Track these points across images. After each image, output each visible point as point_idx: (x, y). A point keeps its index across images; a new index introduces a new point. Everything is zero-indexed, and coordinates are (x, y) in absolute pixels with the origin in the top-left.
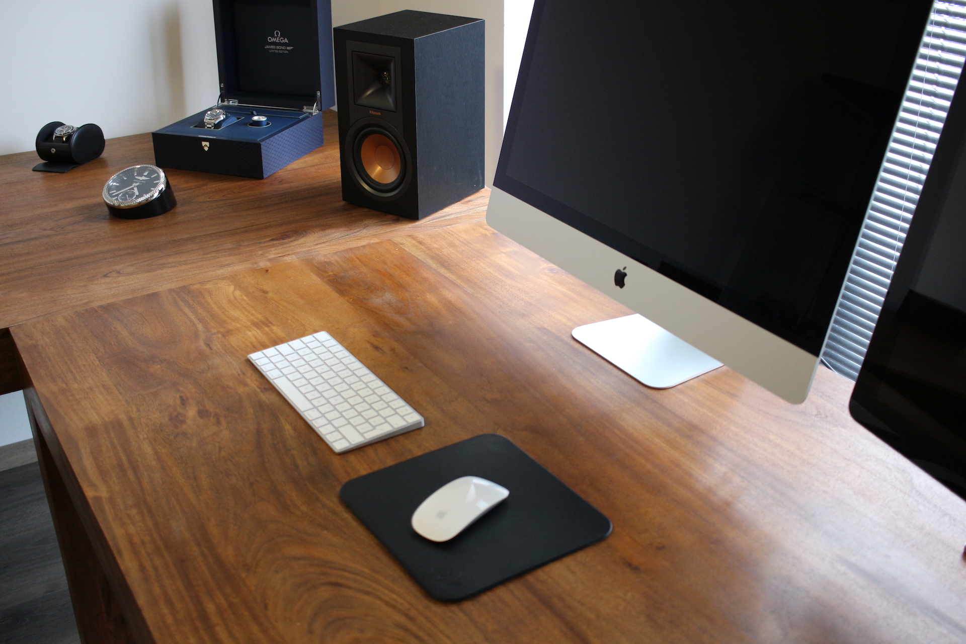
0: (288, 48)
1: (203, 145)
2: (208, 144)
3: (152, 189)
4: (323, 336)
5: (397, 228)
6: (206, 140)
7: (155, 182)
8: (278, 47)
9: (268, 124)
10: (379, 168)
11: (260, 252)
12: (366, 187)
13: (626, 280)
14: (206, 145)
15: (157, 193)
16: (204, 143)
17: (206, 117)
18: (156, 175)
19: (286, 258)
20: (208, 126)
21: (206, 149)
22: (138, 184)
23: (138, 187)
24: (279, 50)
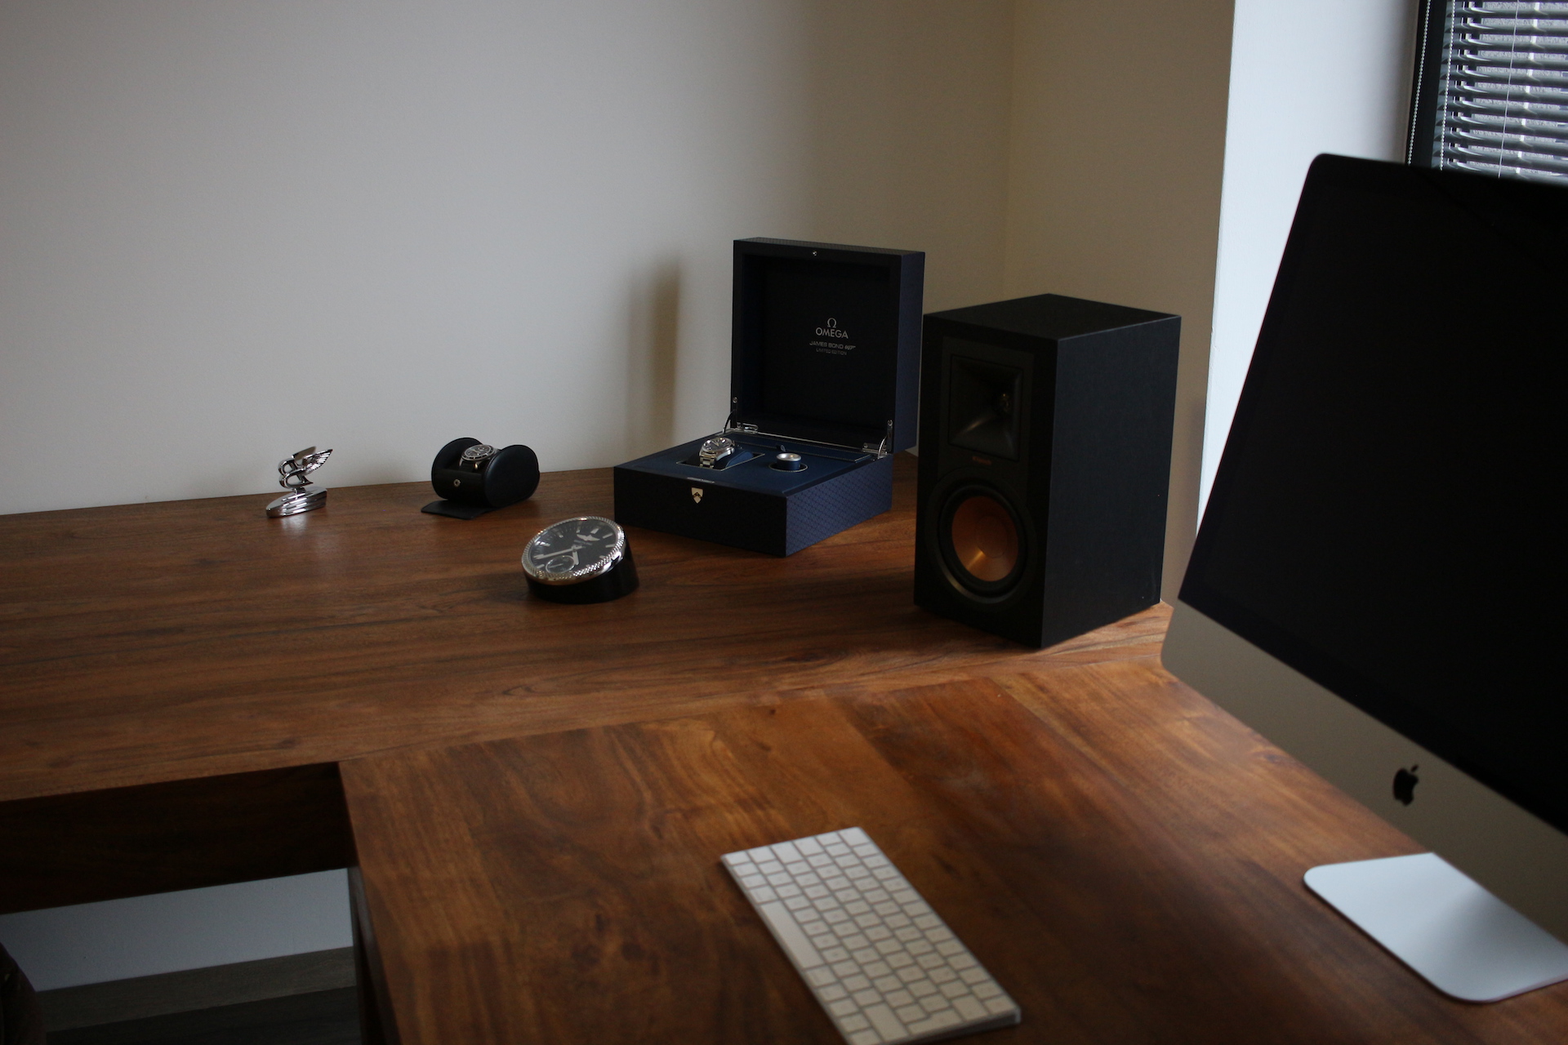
0: (847, 347)
1: (693, 494)
2: (700, 492)
3: (601, 557)
4: (855, 835)
5: (1001, 659)
6: (698, 485)
7: (608, 546)
8: (831, 345)
9: (802, 467)
10: (980, 554)
11: (765, 679)
12: (956, 584)
13: (1417, 790)
14: (697, 493)
15: (609, 564)
16: (694, 491)
17: (703, 449)
18: (610, 535)
19: (807, 693)
20: (705, 463)
21: (697, 500)
22: (580, 547)
23: (579, 552)
24: (832, 349)
